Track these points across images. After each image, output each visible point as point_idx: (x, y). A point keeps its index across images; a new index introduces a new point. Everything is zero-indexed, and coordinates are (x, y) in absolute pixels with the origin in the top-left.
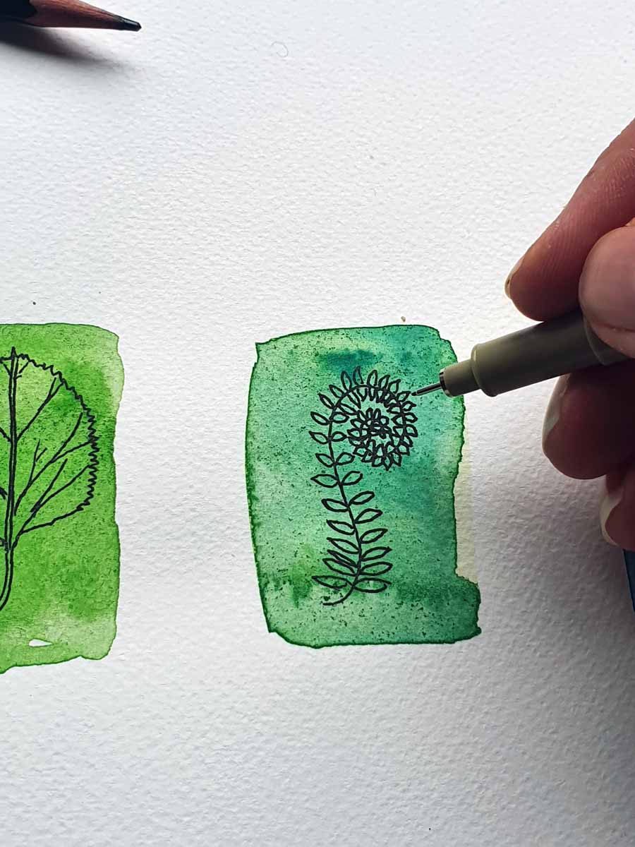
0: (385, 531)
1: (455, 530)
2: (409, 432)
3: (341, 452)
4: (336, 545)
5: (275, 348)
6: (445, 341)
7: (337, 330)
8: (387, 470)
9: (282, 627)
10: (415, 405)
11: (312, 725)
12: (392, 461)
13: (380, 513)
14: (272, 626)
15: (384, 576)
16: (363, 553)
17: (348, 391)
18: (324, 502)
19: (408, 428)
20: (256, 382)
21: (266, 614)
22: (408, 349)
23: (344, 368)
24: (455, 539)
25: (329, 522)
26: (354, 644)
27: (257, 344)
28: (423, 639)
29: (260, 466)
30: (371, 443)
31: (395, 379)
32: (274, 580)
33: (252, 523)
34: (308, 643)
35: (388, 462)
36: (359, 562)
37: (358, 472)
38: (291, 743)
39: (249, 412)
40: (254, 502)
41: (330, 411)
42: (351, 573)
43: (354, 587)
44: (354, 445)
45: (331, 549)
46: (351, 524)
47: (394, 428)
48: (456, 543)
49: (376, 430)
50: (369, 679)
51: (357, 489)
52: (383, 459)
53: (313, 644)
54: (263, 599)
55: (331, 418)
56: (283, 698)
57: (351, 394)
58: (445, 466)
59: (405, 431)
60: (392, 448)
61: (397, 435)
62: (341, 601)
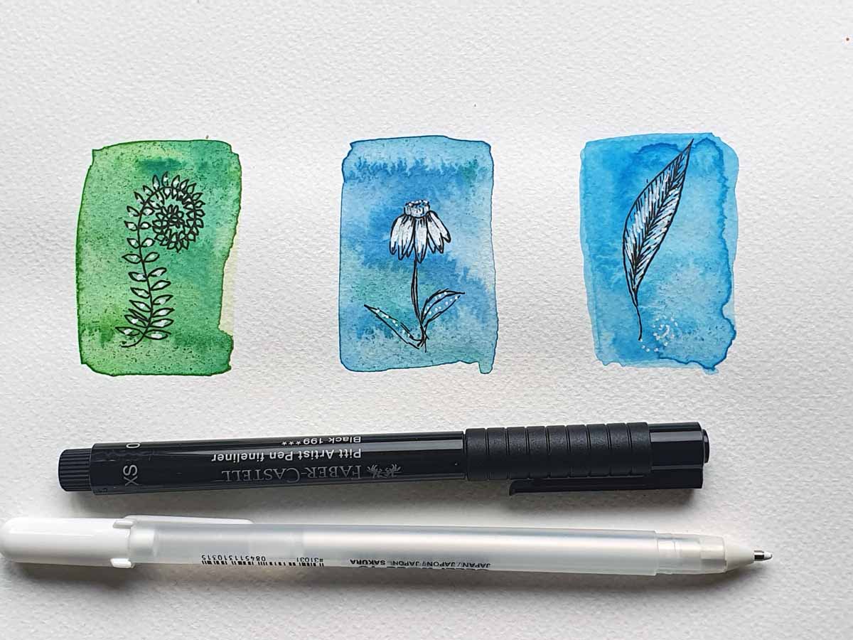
0: (171, 296)
1: (221, 298)
2: (197, 224)
3: (145, 237)
4: (135, 306)
5: (107, 154)
6: (235, 154)
7: (155, 142)
8: (178, 252)
9: (90, 361)
10: (205, 204)
11: (104, 426)
12: (182, 245)
13: (169, 283)
14: (84, 359)
15: (166, 329)
16: (154, 311)
17: (156, 191)
18: (130, 274)
19: (197, 221)
20: (90, 180)
21: (80, 351)
22: (206, 160)
23: (155, 172)
24: (221, 304)
25: (132, 289)
26: (140, 374)
27: (93, 150)
28: (190, 372)
29: (86, 247)
30: (169, 232)
31: (192, 183)
32: (89, 328)
33: (78, 288)
34: (108, 372)
35: (179, 246)
36: (150, 318)
37: (156, 253)
38: (88, 437)
39: (82, 204)
40: (80, 273)
41: (141, 206)
42: (143, 325)
43: (144, 335)
44: (155, 232)
45: (131, 308)
46: (147, 290)
47: (187, 220)
48: (221, 307)
49: (173, 222)
50: (149, 398)
51: (154, 266)
52: (176, 243)
53: (111, 373)
54: (80, 341)
55: (142, 211)
56: (86, 408)
57: (158, 193)
58: (220, 251)
59: (195, 223)
60: (184, 236)
61: (188, 226)
62: (134, 345)
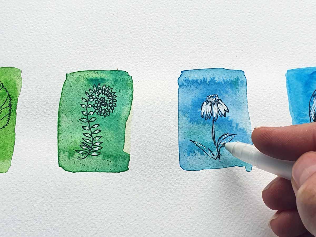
0: (101, 137)
1: (124, 137)
2: (114, 105)
3: (90, 111)
4: (85, 141)
5: (73, 76)
6: (130, 76)
7: (94, 71)
8: (105, 117)
9: (63, 166)
10: (117, 97)
11: (69, 196)
12: (107, 114)
13: (101, 131)
14: (60, 165)
15: (99, 151)
16: (93, 143)
17: (95, 91)
18: (83, 127)
19: (113, 104)
20: (65, 87)
21: (59, 161)
22: (117, 78)
23: (95, 83)
24: (124, 140)
25: (83, 133)
26: (87, 172)
27: (67, 74)
28: (110, 171)
29: (63, 115)
30: (101, 108)
31: (112, 88)
32: (63, 151)
33: (58, 133)
34: (71, 171)
35: (105, 115)
36: (92, 146)
37: (95, 118)
38: (62, 201)
39: (61, 97)
40: (60, 127)
41: (88, 98)
42: (88, 149)
43: (89, 154)
44: (95, 109)
45: (83, 142)
46: (91, 134)
47: (109, 104)
48: (124, 141)
49: (103, 104)
50: (90, 183)
51: (94, 123)
52: (104, 113)
53: (73, 171)
54: (59, 156)
55: (88, 100)
56: (61, 187)
57: (96, 92)
58: (124, 117)
59: (112, 105)
60: (107, 110)
61: (110, 106)
62: (84, 158)
